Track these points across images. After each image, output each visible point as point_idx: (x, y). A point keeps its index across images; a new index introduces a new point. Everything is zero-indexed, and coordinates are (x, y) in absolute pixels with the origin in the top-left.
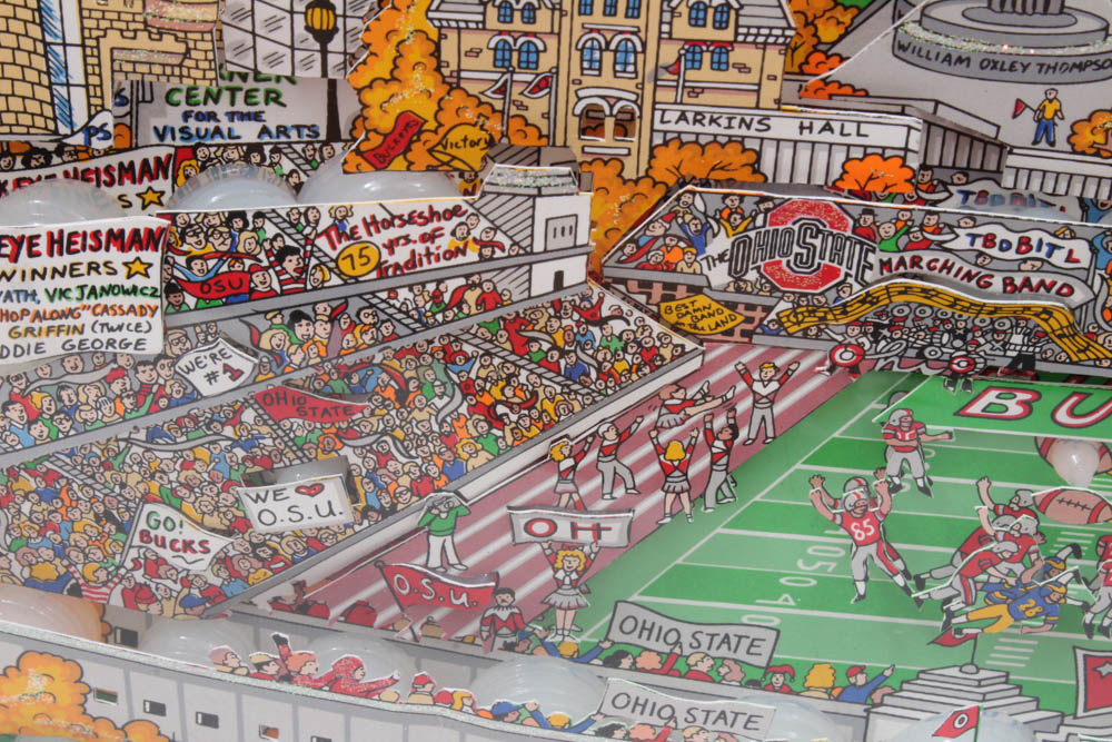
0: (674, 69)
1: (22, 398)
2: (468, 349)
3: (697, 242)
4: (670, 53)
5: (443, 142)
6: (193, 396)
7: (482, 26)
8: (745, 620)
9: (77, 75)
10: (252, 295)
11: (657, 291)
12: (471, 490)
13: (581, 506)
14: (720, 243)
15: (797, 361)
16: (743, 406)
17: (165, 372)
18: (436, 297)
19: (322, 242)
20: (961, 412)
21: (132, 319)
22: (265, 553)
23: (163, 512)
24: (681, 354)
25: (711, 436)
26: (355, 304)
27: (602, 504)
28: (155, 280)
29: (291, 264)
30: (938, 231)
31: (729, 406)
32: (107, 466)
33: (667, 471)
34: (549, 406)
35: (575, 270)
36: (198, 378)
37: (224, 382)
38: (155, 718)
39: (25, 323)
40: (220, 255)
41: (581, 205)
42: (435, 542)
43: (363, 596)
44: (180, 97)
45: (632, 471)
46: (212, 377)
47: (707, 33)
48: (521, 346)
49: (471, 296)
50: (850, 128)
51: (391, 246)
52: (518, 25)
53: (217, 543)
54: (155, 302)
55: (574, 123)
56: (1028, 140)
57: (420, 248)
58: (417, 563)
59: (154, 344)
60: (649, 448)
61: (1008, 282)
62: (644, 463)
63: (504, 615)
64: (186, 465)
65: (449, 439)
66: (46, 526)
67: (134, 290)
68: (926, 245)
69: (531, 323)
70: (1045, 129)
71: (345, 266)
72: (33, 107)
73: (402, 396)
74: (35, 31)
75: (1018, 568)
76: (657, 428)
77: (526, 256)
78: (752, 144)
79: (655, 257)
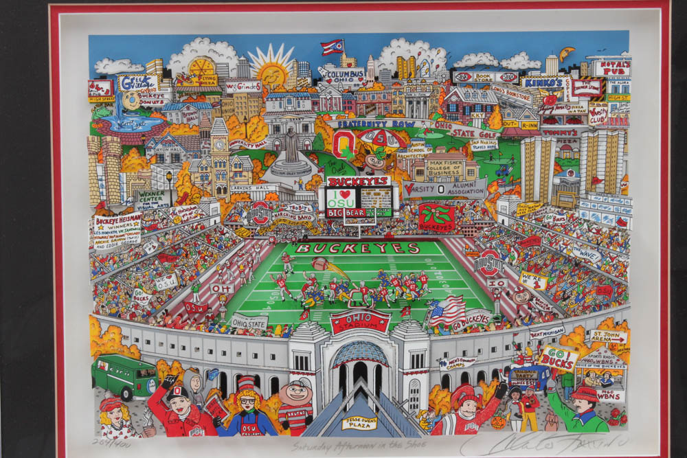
0: (232, 178)
1: (112, 258)
2: (199, 243)
3: (240, 214)
4: (232, 174)
5: (192, 198)
6: (146, 254)
7: (198, 172)
8: (261, 314)
9: (125, 190)
10: (158, 229)
11: (234, 227)
12: (202, 280)
13: (224, 283)
14: (245, 214)
15: (263, 243)
16: (254, 255)
17: (141, 249)
18: (192, 227)
19: (171, 216)
20: (296, 252)
21: (135, 235)
22: (160, 300)
23: (139, 290)
24: (240, 241)
25: (248, 263)
26: (177, 230)
27: (228, 282)
28: (139, 227)
29: (165, 221)
30: (284, 206)
31: (251, 255)
32: (128, 279)
33: (240, 272)
34: (215, 256)
35: (218, 219)
36: (147, 250)
37: (152, 250)
38: (136, 343)
39: (114, 239)
40: (152, 220)
41: (218, 205)
42: (195, 294)
43: (180, 312)
44: (142, 200)
45: (234, 273)
46: (150, 249)
47: (238, 170)
48: (209, 241)
49: (199, 227)
50: (265, 187)
51: (183, 216)
52: (204, 171)
53: (150, 297)
54: (139, 231)
55: (216, 191)
56: (298, 189)
57: (189, 216)
58: (191, 301)
59: (139, 241)
60: (236, 267)
61: (299, 217)
62: (236, 270)
63: (210, 315)
64: (144, 277)
65: (196, 266)
66: (115, 297)
67: (135, 229)
68: (282, 210)
69: (211, 235)
70: (301, 186)
71: (175, 221)
72: (117, 197)
73: (187, 255)
74: (118, 181)
75: (313, 287)
76: (238, 261)
77: (209, 217)
78: (248, 193)
79: (233, 219)
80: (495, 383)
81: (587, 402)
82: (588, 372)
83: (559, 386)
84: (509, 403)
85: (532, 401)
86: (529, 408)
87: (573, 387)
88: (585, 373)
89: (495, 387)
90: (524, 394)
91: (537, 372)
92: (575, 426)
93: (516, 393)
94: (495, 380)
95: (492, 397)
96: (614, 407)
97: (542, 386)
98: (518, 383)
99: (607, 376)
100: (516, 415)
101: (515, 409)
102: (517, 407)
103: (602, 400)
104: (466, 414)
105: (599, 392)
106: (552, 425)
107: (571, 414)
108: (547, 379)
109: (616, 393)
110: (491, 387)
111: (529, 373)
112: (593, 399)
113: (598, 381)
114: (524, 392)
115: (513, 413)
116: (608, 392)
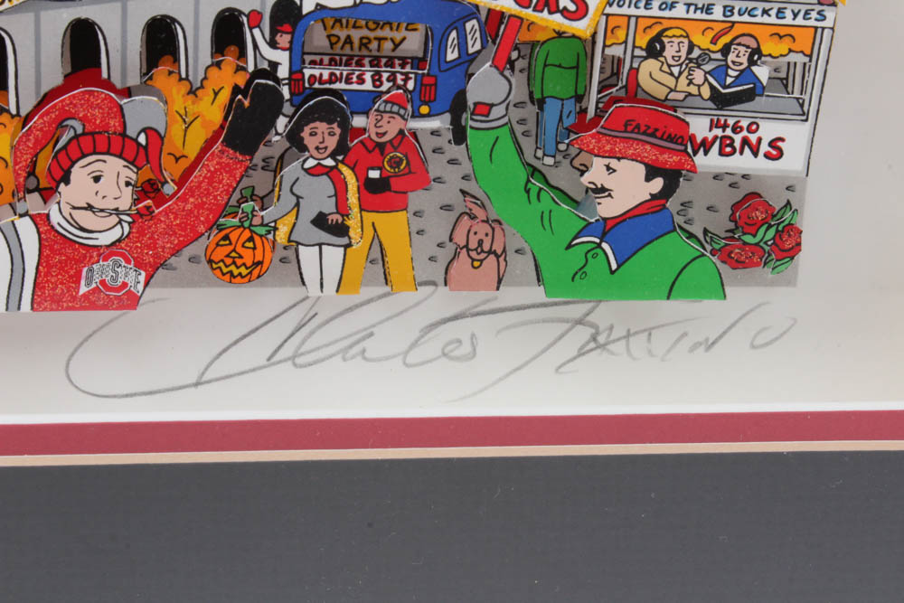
80: (228, 78)
81: (640, 170)
82: (658, 38)
83: (520, 93)
84: (291, 171)
85: (395, 163)
86: (380, 194)
87: (579, 98)
88: (643, 41)
89: (225, 96)
90: (363, 130)
91: (421, 27)
92: (580, 272)
93: (322, 127)
94: (229, 60)
95: (209, 144)
96: (746, 188)
97: (445, 94)
98: (333, 79)
99: (739, 56)
100: (320, 221)
101: (319, 196)
102: (325, 184)
103: (709, 162)
104: (85, 219)
105: (699, 127)
106: (476, 264)
107: (567, 219)
108: (467, 62)
109: (768, 130)
110: (206, 96)
111: (386, 33)
112: (670, 160)
113: (698, 76)
114: (358, 121)
115: (308, 212)
116: (736, 129)
